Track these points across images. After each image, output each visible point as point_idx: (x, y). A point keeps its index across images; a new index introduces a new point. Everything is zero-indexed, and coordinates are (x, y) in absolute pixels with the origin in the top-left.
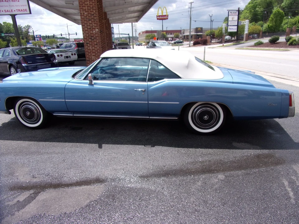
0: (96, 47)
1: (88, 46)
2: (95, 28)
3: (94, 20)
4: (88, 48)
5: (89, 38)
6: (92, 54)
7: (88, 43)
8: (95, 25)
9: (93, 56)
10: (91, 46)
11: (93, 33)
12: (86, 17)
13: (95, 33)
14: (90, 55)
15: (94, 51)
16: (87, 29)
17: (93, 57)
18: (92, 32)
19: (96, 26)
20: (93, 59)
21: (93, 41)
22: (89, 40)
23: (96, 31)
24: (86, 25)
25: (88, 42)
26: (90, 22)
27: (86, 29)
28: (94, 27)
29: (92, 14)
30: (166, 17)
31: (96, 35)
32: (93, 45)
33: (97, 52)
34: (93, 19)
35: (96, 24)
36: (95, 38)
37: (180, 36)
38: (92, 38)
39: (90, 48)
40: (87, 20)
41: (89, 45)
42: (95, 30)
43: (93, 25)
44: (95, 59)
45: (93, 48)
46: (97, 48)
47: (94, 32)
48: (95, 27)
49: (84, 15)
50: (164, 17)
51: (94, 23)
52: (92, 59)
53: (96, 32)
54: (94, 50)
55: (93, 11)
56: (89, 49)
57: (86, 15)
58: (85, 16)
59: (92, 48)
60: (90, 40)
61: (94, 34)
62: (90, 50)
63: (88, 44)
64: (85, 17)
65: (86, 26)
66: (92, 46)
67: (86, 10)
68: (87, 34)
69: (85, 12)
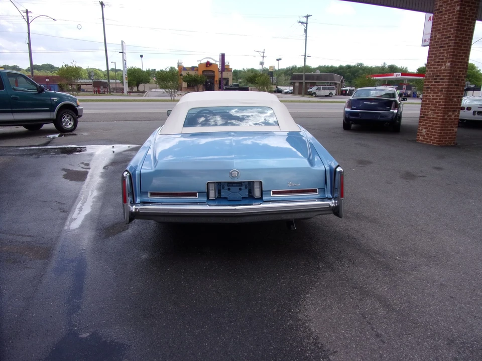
0: (439, 94)
1: (428, 93)
2: (446, 62)
3: (448, 47)
4: (427, 96)
5: (432, 79)
6: (429, 107)
8: (447, 55)
9: (431, 110)
10: (432, 92)
11: (441, 70)
12: (438, 42)
13: (444, 70)
14: (426, 108)
15: (434, 103)
16: (435, 62)
17: (430, 112)
18: (439, 69)
19: (448, 57)
20: (429, 116)
21: (437, 84)
23: (446, 67)
24: (434, 56)
25: (430, 86)
26: (442, 51)
27: (433, 63)
28: (445, 60)
29: (448, 36)
31: (445, 73)
32: (435, 91)
33: (439, 105)
34: (446, 45)
35: (449, 54)
36: (441, 79)
38: (438, 78)
39: (429, 96)
40: (438, 48)
41: (429, 91)
42: (445, 64)
43: (445, 56)
44: (433, 115)
45: (435, 97)
46: (440, 96)
47: (443, 67)
49: (435, 39)
51: (447, 53)
52: (428, 115)
53: (447, 69)
54: (435, 101)
55: (450, 31)
56: (428, 97)
57: (439, 39)
58: (437, 40)
59: (433, 96)
60: (433, 83)
61: (443, 72)
62: (430, 99)
63: (429, 89)
64: (436, 42)
65: (434, 58)
66: (434, 93)
67: (440, 30)
68: (432, 71)
69: (439, 33)
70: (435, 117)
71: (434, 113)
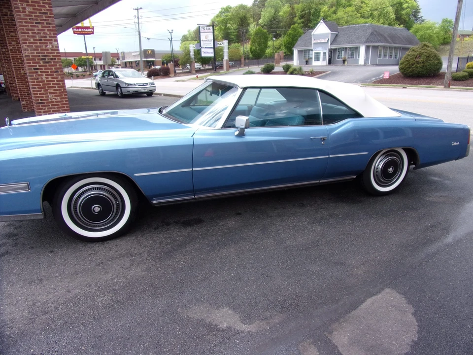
0: (55, 76)
1: (39, 75)
2: (51, 40)
3: (47, 23)
4: (38, 79)
5: (38, 59)
6: (47, 90)
7: (37, 69)
8: (50, 34)
9: (50, 93)
10: (44, 74)
11: (48, 50)
12: (30, 16)
13: (52, 50)
14: (43, 92)
15: (52, 85)
16: (34, 40)
17: (50, 96)
18: (44, 48)
19: (52, 35)
20: (50, 100)
21: (48, 64)
22: (39, 63)
23: (53, 47)
24: (30, 32)
25: (38, 67)
26: (40, 28)
27: (32, 40)
28: (48, 38)
29: (43, 11)
30: (90, 30)
31: (54, 53)
32: (48, 72)
33: (58, 87)
34: (45, 22)
35: (52, 32)
36: (52, 59)
37: (117, 63)
38: (47, 58)
39: (42, 79)
40: (32, 23)
41: (39, 73)
42: (51, 43)
43: (47, 34)
44: (55, 99)
45: (50, 79)
46: (57, 78)
47: (50, 47)
48: (50, 37)
49: (24, 12)
50: (87, 30)
51: (48, 30)
52: (48, 100)
54: (51, 83)
55: (45, 7)
56: (40, 80)
57: (30, 12)
58: (27, 13)
59: (47, 78)
60: (42, 64)
61: (50, 51)
62: (44, 81)
63: (39, 71)
64: (27, 15)
66: (46, 75)
68: (34, 50)
69: (27, 5)
70: (59, 100)
71: (56, 96)
